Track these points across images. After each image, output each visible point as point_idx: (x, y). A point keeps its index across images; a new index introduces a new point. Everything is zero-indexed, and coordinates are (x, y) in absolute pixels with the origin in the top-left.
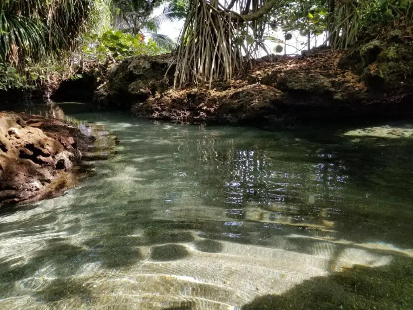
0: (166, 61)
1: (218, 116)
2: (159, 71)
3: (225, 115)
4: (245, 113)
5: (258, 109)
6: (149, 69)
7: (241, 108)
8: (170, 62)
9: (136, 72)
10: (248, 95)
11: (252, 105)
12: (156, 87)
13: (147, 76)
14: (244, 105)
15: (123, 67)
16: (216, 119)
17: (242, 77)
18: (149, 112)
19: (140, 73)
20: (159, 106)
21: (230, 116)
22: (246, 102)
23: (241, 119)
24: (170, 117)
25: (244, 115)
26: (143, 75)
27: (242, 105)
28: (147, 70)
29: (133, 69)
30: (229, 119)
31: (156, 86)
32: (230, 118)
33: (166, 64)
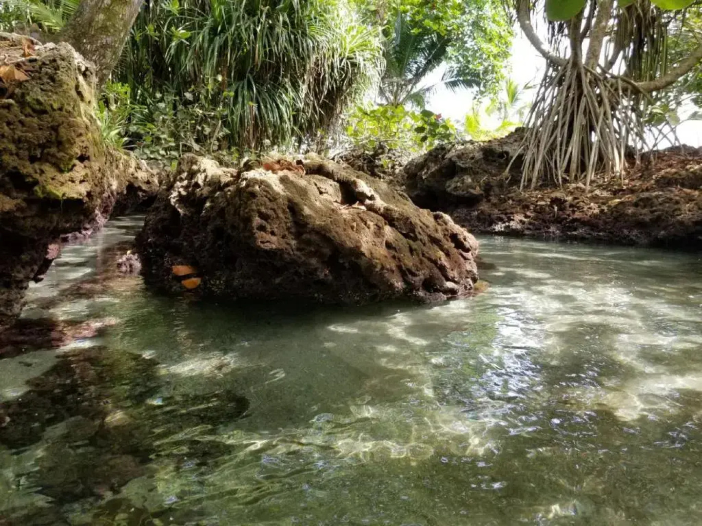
0: (506, 148)
1: (611, 233)
2: (494, 164)
3: (626, 232)
4: (665, 228)
5: (690, 224)
6: (480, 160)
7: (657, 221)
8: (515, 151)
9: (460, 164)
10: (668, 202)
11: (679, 218)
12: (492, 186)
13: (477, 170)
14: (663, 217)
15: (436, 157)
16: (608, 236)
17: (641, 177)
18: (484, 223)
19: (467, 165)
20: (502, 214)
21: (635, 232)
22: (667, 212)
23: (657, 238)
24: (523, 231)
25: (663, 232)
26: (472, 168)
27: (659, 217)
28: (477, 162)
29: (457, 159)
30: (634, 238)
31: (492, 184)
32: (636, 236)
33: (507, 153)
